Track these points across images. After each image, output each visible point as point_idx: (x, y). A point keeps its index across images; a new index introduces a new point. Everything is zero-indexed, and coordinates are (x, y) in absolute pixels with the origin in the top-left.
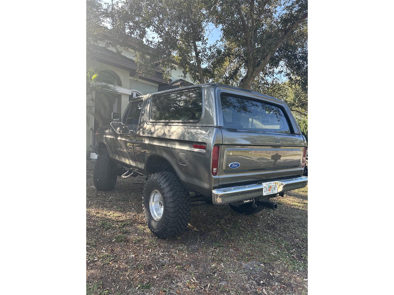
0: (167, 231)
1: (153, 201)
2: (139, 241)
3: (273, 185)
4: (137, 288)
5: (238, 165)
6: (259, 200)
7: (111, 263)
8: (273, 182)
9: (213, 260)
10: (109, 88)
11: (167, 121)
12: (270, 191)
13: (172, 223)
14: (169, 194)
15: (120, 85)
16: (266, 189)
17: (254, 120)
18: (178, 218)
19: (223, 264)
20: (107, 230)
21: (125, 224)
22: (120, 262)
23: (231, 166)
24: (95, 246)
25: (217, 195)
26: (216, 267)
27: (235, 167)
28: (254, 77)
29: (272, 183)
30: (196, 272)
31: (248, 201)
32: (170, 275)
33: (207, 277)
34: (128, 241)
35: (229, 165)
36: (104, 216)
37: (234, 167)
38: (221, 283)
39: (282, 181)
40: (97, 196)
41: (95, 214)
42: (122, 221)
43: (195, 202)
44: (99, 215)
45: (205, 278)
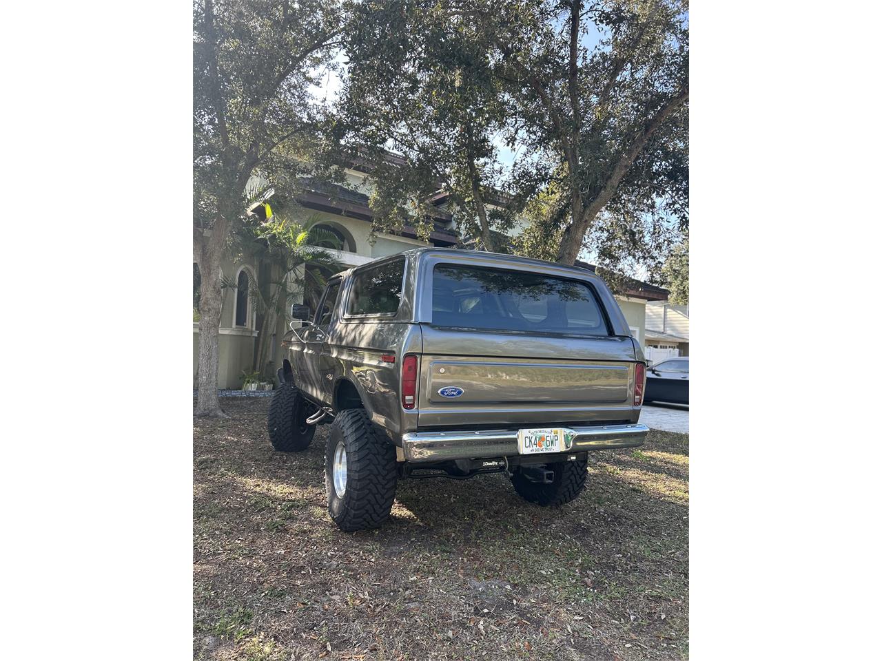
0: (349, 516)
1: (340, 463)
2: (305, 532)
3: (550, 435)
4: (263, 594)
5: (460, 393)
6: (521, 464)
7: (241, 558)
8: (551, 429)
9: (417, 571)
10: (328, 256)
11: (363, 316)
12: (540, 446)
13: (357, 500)
14: (353, 446)
15: (353, 249)
16: (530, 441)
17: (668, 310)
18: (368, 491)
19: (432, 578)
20: (259, 511)
21: (294, 505)
22: (256, 559)
23: (442, 393)
24: (228, 533)
25: (412, 444)
26: (415, 582)
27: (453, 395)
28: (586, 221)
29: (547, 432)
30: (376, 585)
31: (494, 463)
32: (326, 584)
33: (392, 594)
34: (286, 531)
35: (439, 392)
36: (265, 491)
37: (451, 395)
38: (409, 604)
39: (572, 429)
40: (271, 459)
41: (252, 488)
42: (290, 501)
43: (428, 471)
44: (258, 489)
45: (386, 595)
